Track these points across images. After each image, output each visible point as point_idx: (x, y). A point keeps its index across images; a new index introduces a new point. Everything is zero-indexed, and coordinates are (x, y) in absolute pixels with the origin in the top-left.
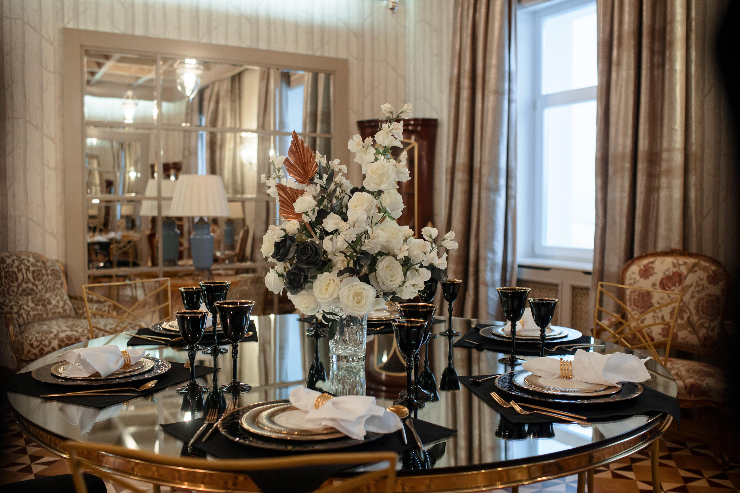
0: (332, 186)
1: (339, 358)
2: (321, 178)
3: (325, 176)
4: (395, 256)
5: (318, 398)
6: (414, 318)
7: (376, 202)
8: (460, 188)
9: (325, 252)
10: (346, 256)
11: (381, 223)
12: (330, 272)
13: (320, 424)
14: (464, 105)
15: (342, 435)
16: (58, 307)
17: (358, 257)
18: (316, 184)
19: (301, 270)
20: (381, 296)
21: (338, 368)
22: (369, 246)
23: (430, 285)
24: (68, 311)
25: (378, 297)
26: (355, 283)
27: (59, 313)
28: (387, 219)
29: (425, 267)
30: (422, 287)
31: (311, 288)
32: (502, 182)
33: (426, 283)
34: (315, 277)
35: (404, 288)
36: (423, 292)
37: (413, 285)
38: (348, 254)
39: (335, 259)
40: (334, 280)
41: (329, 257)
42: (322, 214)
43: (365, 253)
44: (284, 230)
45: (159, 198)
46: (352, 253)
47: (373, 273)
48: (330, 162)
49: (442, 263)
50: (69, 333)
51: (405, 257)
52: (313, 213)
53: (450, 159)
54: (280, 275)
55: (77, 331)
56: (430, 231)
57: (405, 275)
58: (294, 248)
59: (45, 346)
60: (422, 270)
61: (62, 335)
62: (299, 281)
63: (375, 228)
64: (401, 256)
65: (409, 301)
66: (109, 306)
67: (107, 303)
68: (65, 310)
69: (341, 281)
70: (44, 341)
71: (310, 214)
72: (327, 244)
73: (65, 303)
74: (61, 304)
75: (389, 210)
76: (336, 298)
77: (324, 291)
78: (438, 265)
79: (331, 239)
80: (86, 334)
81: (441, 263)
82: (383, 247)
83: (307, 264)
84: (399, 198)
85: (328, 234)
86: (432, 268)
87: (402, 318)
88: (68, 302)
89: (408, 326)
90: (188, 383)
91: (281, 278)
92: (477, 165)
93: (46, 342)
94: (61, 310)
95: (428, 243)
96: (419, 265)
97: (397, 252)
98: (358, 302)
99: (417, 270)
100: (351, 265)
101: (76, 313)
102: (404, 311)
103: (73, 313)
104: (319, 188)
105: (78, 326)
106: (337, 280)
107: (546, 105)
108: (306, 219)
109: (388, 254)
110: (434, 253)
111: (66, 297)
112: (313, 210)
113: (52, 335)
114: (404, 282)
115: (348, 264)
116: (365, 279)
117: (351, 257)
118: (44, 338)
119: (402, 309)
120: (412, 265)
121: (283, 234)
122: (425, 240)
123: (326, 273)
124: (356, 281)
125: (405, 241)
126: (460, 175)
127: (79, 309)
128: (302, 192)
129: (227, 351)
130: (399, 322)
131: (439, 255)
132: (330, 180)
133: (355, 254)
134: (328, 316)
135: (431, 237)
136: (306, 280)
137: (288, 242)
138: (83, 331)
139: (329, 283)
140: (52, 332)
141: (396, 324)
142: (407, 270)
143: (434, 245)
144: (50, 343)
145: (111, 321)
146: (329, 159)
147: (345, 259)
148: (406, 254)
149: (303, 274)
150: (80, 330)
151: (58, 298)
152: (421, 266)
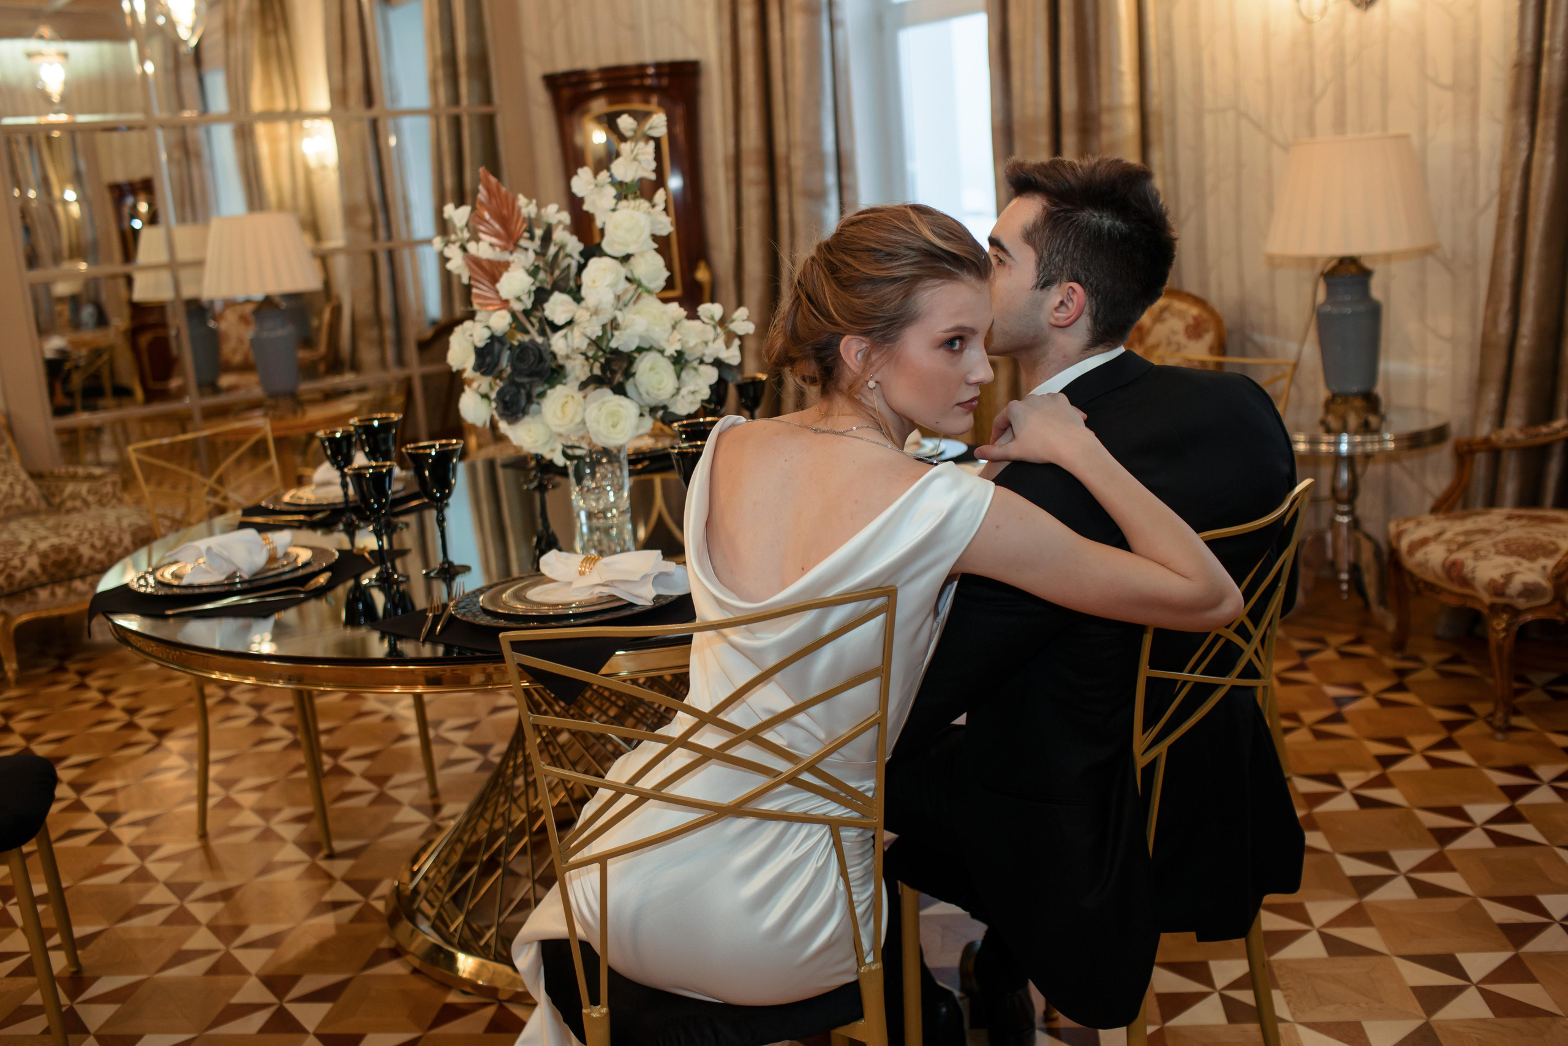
0: (552, 250)
1: (590, 516)
2: (532, 238)
3: (539, 232)
4: (662, 352)
5: (582, 562)
6: (700, 440)
7: (623, 271)
8: (753, 195)
9: (554, 355)
10: (587, 358)
11: (635, 303)
12: (565, 384)
13: (592, 593)
14: (748, 36)
15: (626, 603)
16: (13, 496)
17: (607, 360)
18: (526, 249)
19: (519, 386)
20: (647, 414)
21: (591, 530)
22: (622, 341)
23: (718, 391)
24: (34, 502)
25: (641, 415)
26: (606, 398)
27: (18, 507)
28: (645, 295)
29: (707, 364)
30: (706, 393)
31: (539, 412)
32: (831, 178)
33: (711, 387)
34: (542, 395)
35: (679, 397)
36: (708, 401)
37: (693, 393)
38: (590, 354)
39: (569, 365)
40: (573, 397)
41: (561, 361)
42: (541, 296)
43: (616, 352)
44: (488, 327)
45: (173, 266)
46: (595, 354)
47: (631, 380)
48: (543, 211)
49: (734, 356)
50: (55, 540)
51: (676, 351)
52: (529, 297)
53: (731, 141)
54: (485, 396)
55: (69, 536)
56: (711, 310)
57: (679, 377)
58: (506, 355)
59: (15, 568)
60: (702, 368)
61: (43, 546)
62: (518, 402)
63: (626, 310)
64: (670, 351)
65: (689, 416)
66: (114, 484)
67: (109, 479)
68: (28, 501)
69: (585, 397)
70: (11, 559)
71: (524, 298)
72: (558, 343)
73: (25, 488)
74: (18, 489)
75: (645, 282)
76: (579, 423)
77: (559, 414)
78: (727, 358)
79: (565, 336)
80: (87, 539)
81: (732, 356)
82: (641, 337)
83: (530, 375)
84: (659, 261)
85: (556, 328)
86: (718, 363)
87: (683, 443)
88: (31, 484)
89: (693, 453)
90: (377, 570)
91: (485, 401)
92: (781, 149)
93: (16, 562)
94: (18, 501)
95: (709, 328)
96: (698, 361)
97: (664, 344)
98: (614, 426)
99: (696, 369)
100: (597, 371)
101: (49, 504)
102: (685, 432)
103: (43, 505)
104: (531, 255)
105: (66, 526)
106: (579, 396)
107: (902, 24)
108: (518, 307)
109: (650, 349)
110: (720, 342)
111: (24, 476)
112: (529, 292)
113: (23, 549)
114: (678, 389)
115: (591, 370)
116: (620, 390)
117: (595, 358)
118: (10, 555)
119: (681, 429)
120: (687, 361)
121: (487, 334)
122: (703, 322)
123: (559, 388)
124: (606, 393)
125: (674, 327)
126: (752, 172)
127: (54, 495)
128: (506, 265)
129: (407, 525)
130: (680, 448)
131: (728, 345)
132: (547, 238)
133: (600, 353)
134: (570, 452)
135: (712, 318)
136: (529, 400)
137: (497, 346)
138: (81, 535)
139: (566, 402)
140: (20, 543)
141: (676, 451)
142: (682, 369)
143: (719, 330)
144: (23, 563)
145: (125, 510)
146: (539, 206)
147: (586, 363)
148: (678, 347)
149: (523, 392)
150: (75, 534)
151: (10, 479)
152: (702, 362)
